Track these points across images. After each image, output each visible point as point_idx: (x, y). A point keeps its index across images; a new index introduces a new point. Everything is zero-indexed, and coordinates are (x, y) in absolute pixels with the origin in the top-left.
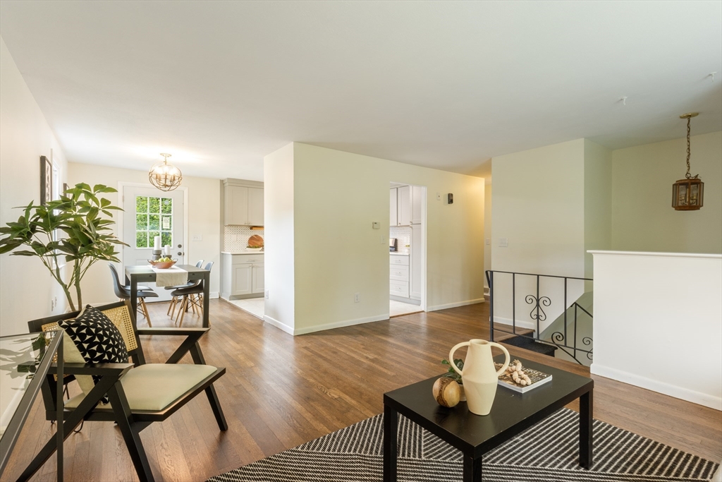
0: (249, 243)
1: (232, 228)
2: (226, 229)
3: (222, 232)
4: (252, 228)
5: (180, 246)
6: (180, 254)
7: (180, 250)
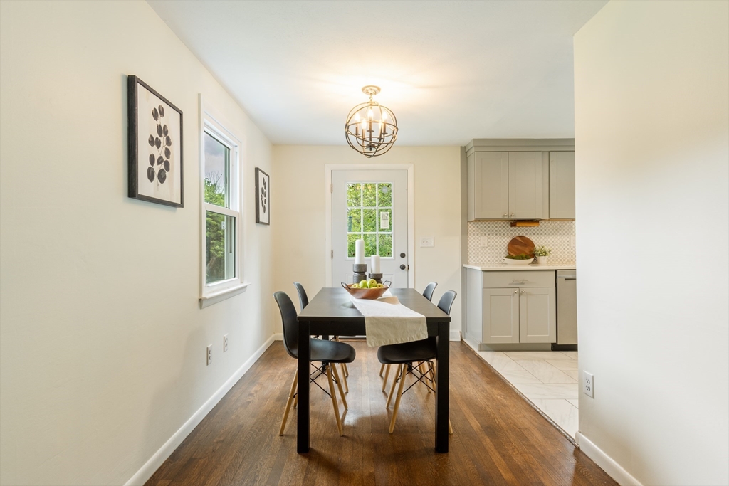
0: (508, 249)
1: (479, 224)
2: (471, 227)
3: (465, 232)
4: (514, 223)
5: (403, 255)
6: (403, 267)
7: (403, 261)
